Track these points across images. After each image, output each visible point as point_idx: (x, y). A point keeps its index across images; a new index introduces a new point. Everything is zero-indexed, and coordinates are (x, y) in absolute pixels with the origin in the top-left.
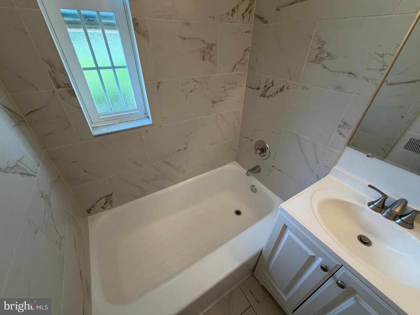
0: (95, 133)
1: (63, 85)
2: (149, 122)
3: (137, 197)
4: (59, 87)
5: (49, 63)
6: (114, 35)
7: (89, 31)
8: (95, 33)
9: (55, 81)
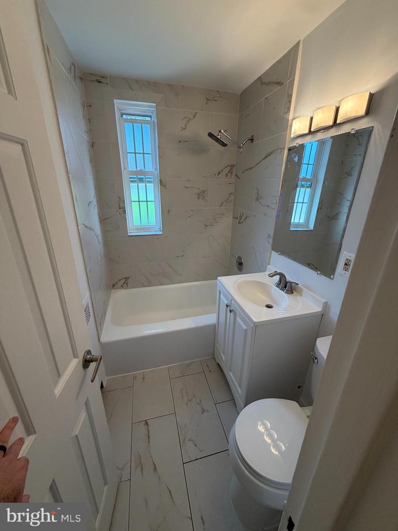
0: (129, 234)
1: (122, 208)
2: (161, 233)
3: (144, 286)
4: (120, 208)
5: (119, 198)
6: (150, 186)
7: (139, 184)
8: (142, 185)
9: (119, 206)
